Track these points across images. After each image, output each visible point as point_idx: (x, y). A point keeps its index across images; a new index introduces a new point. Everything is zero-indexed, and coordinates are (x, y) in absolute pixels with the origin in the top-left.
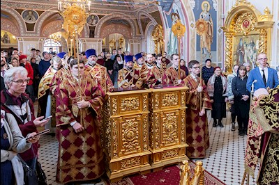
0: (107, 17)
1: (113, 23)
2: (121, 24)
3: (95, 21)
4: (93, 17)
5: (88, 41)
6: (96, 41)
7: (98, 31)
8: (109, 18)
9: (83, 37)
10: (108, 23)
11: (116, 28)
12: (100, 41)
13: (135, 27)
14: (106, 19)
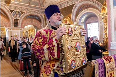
0: (27, 13)
1: (30, 18)
2: (35, 19)
3: (18, 15)
4: (17, 12)
5: (13, 29)
6: (18, 29)
7: (20, 23)
8: (28, 14)
9: (10, 26)
10: (27, 17)
11: (32, 21)
12: (21, 30)
13: (44, 21)
14: (26, 15)
